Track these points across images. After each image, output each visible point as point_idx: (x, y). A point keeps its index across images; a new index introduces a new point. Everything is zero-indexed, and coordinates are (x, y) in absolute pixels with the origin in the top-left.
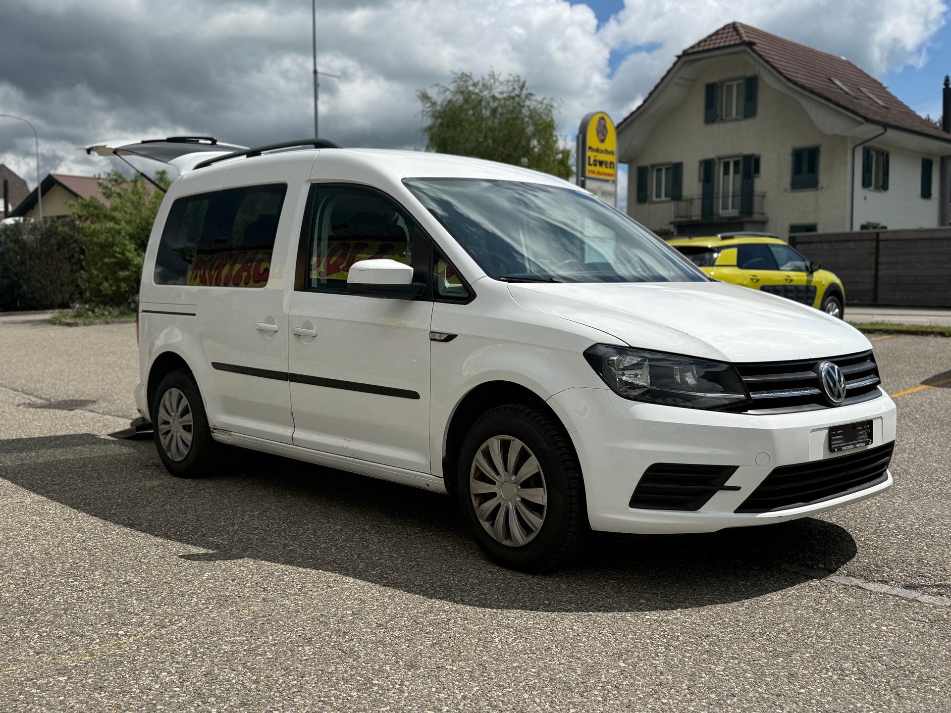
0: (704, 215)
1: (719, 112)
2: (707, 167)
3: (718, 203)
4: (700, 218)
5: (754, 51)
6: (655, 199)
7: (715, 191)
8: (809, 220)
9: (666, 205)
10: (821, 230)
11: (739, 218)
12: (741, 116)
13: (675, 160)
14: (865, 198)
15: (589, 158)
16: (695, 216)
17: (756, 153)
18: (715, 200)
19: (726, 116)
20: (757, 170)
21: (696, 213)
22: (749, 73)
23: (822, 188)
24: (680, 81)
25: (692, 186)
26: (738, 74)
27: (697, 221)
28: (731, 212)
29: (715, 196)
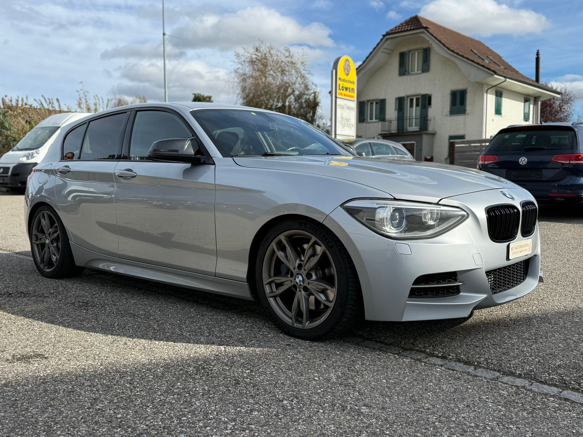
0: (398, 129)
1: (407, 69)
2: (400, 101)
3: (406, 123)
4: (396, 132)
5: (428, 32)
6: (369, 121)
7: (405, 116)
8: (460, 133)
9: (376, 124)
10: (467, 138)
11: (419, 132)
12: (420, 72)
13: (381, 97)
14: (493, 120)
15: (339, 85)
16: (393, 130)
17: (429, 93)
18: (405, 121)
19: (411, 72)
20: (430, 104)
21: (394, 128)
22: (425, 46)
23: (468, 114)
24: (385, 50)
25: (391, 113)
26: (419, 46)
27: (395, 133)
28: (414, 128)
29: (405, 118)
